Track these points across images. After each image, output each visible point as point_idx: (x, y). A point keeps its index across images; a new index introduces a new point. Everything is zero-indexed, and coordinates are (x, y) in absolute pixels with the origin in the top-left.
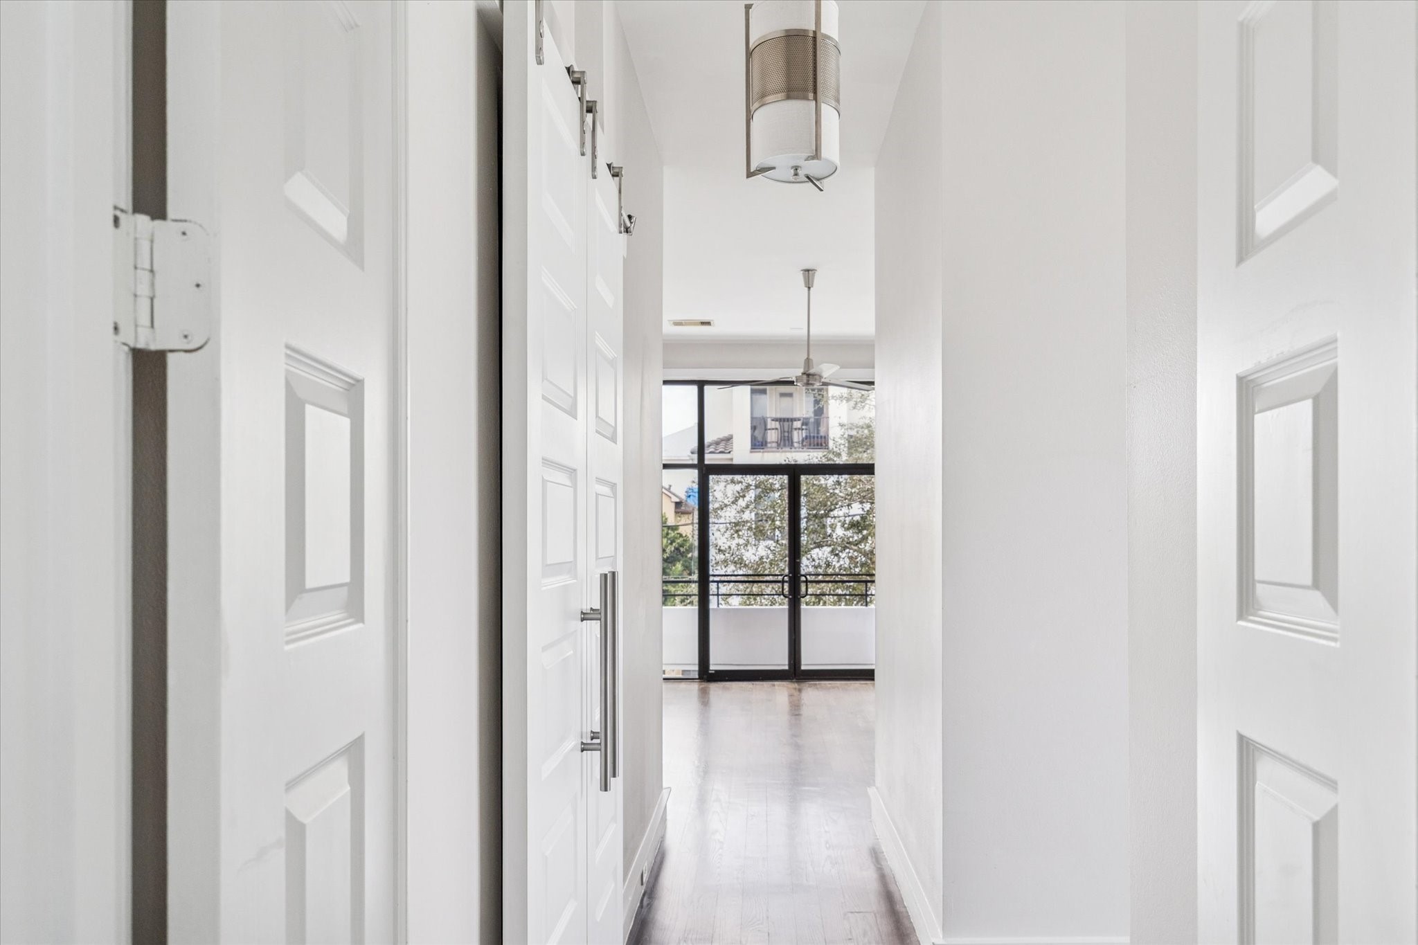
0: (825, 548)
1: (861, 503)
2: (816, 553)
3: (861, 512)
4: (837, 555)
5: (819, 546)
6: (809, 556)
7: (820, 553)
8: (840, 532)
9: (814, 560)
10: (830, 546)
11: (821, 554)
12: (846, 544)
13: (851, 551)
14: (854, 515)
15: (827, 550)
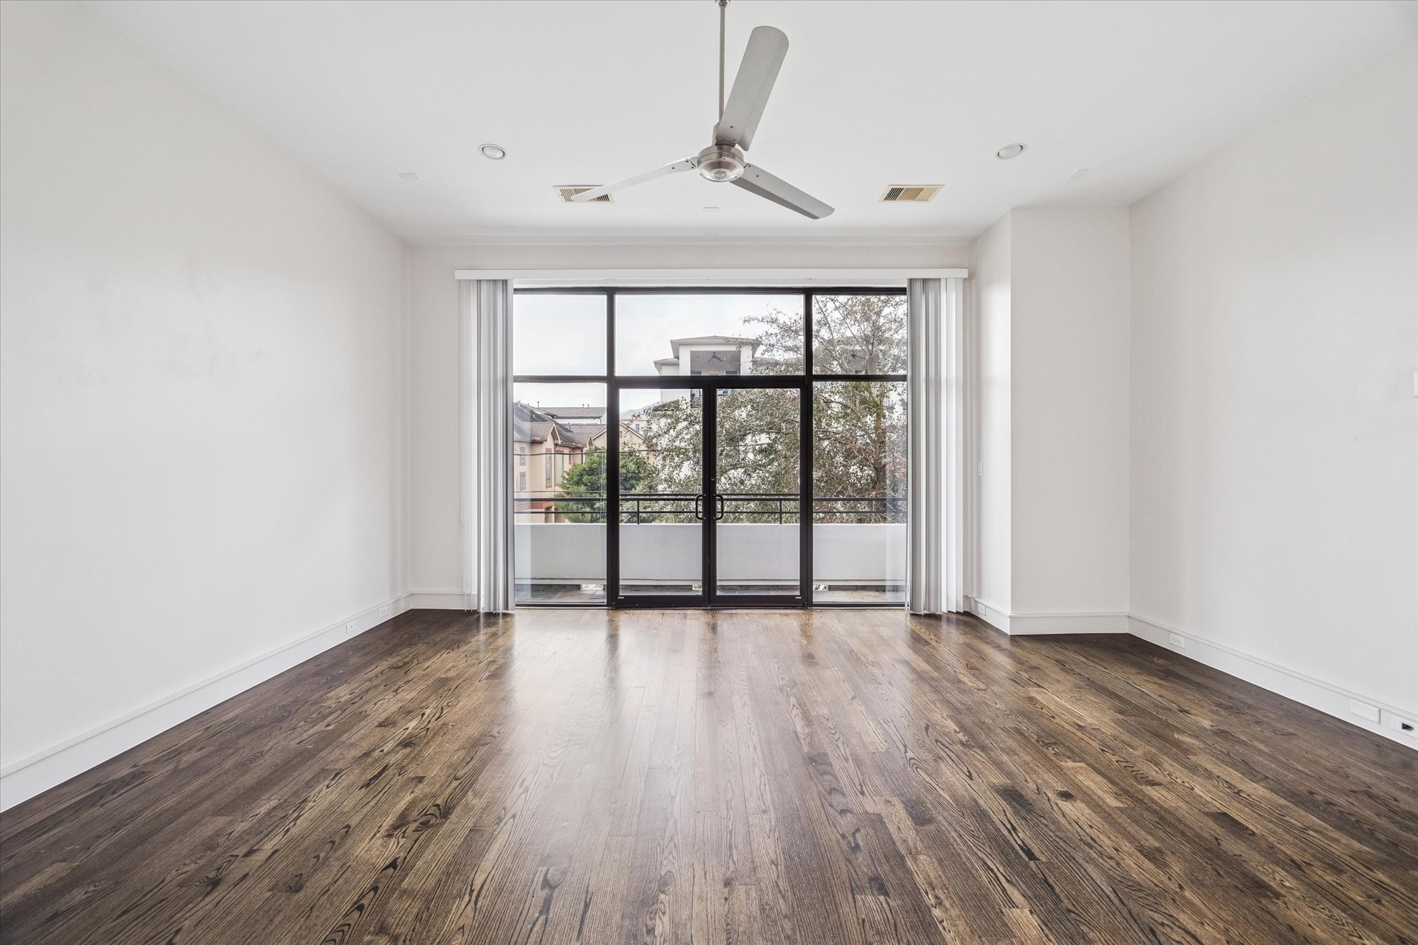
0: (739, 469)
1: (768, 433)
2: (732, 473)
3: (768, 441)
4: (749, 475)
5: (735, 467)
6: (726, 476)
7: (735, 473)
8: (751, 456)
9: (730, 479)
10: (744, 467)
11: (737, 474)
12: (757, 466)
13: (761, 472)
14: (763, 444)
15: (741, 471)
